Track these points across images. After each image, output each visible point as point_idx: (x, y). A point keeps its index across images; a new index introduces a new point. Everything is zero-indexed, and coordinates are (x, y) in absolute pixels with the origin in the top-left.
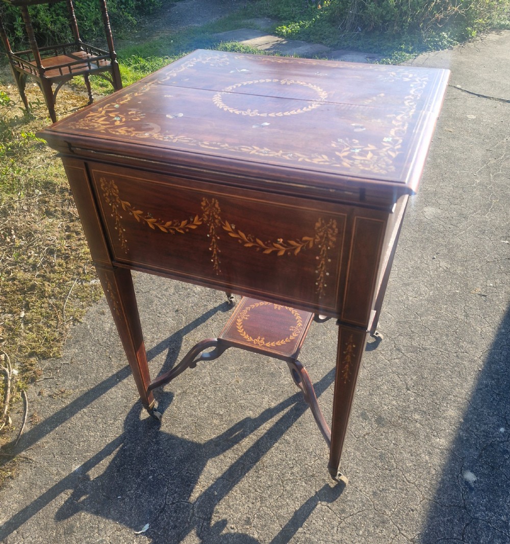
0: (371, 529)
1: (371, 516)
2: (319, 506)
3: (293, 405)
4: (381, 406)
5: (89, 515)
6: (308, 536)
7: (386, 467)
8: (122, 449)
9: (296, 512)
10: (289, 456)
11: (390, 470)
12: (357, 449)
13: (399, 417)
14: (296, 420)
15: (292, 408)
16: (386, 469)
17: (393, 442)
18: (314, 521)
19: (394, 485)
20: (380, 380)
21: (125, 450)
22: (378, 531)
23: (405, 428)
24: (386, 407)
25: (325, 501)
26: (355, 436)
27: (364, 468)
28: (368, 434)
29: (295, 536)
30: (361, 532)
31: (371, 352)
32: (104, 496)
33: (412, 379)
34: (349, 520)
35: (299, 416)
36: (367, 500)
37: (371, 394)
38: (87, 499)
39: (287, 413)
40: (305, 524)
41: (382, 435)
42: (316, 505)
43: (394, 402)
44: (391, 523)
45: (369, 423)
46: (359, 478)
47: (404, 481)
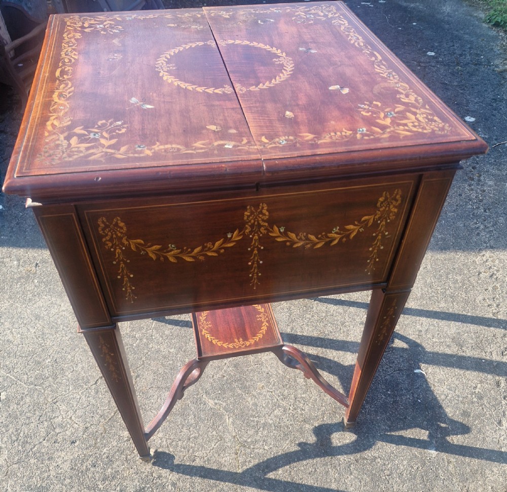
5: (446, 410)
8: (390, 431)
21: (390, 427)
32: (428, 412)
38: (441, 422)
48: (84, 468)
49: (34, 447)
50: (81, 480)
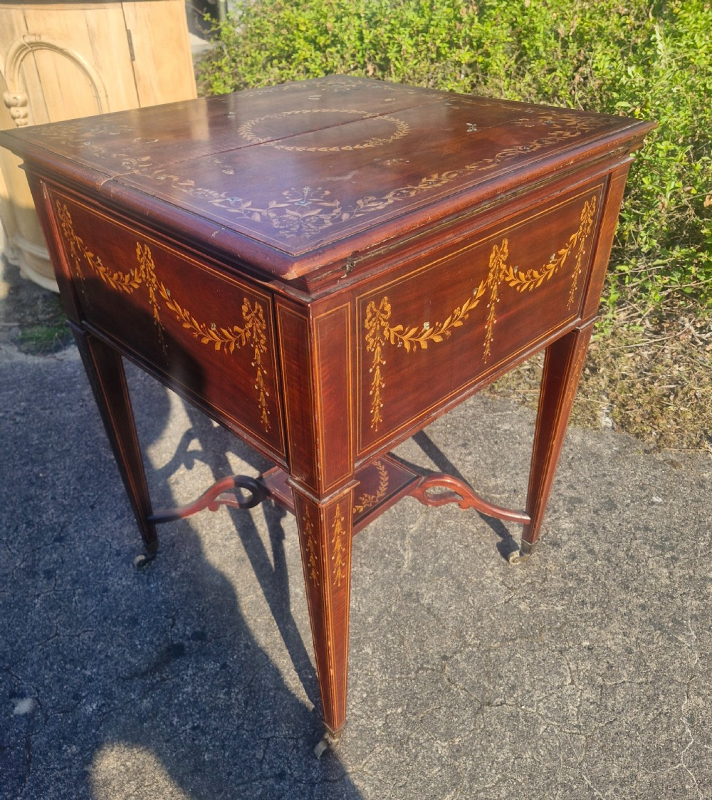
4: (197, 667)
6: (126, 518)
7: (120, 618)
12: (164, 602)
13: (164, 680)
14: (250, 558)
15: (269, 561)
16: (118, 617)
17: (139, 647)
19: (95, 614)
20: (240, 696)
22: (75, 572)
23: (144, 675)
24: (190, 672)
28: (173, 624)
30: (87, 559)
33: (208, 750)
34: (106, 555)
35: (254, 563)
37: (224, 666)
39: (265, 553)
41: (158, 639)
43: (189, 689)
45: (184, 635)
46: (134, 585)
48: (595, 609)
49: (641, 683)
50: (607, 600)
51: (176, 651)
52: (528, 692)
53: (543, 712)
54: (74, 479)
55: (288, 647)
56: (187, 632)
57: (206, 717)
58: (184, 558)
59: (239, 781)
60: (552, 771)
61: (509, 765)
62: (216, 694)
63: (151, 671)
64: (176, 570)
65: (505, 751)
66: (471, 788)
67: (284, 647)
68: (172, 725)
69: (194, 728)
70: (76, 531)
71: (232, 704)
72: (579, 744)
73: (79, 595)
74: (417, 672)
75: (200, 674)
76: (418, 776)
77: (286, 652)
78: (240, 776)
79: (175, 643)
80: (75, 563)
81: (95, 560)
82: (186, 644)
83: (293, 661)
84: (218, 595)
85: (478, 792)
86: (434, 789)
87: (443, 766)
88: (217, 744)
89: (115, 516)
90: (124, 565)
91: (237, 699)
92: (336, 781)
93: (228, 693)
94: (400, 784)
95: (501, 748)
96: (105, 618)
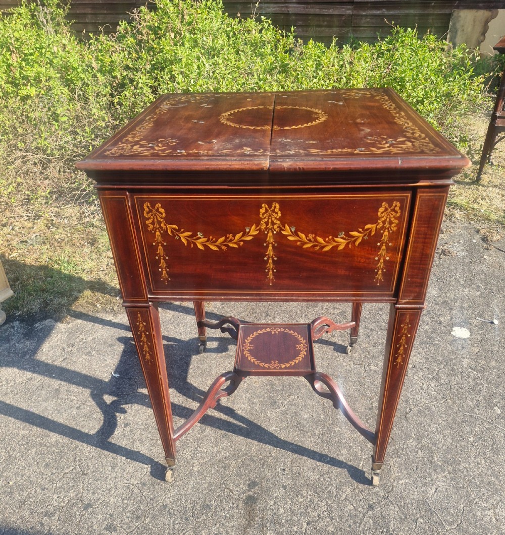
0: (129, 509)
1: (142, 507)
2: (146, 466)
3: (245, 426)
4: (272, 499)
6: (119, 464)
7: (196, 512)
9: (139, 452)
10: (189, 435)
11: (193, 516)
12: (210, 484)
14: (229, 432)
15: (241, 426)
16: (193, 512)
17: (228, 515)
18: (132, 466)
19: (177, 522)
20: (310, 493)
22: (128, 514)
23: (249, 525)
24: (272, 503)
25: (151, 469)
26: (225, 481)
27: (190, 494)
28: (231, 491)
29: (118, 456)
30: (126, 501)
31: (350, 479)
33: (327, 526)
34: (136, 491)
35: (234, 432)
36: (156, 502)
37: (284, 487)
39: (233, 424)
40: (129, 460)
41: (233, 504)
42: (146, 464)
43: (282, 511)
44: (137, 524)
45: (244, 491)
46: (179, 491)
47: (183, 530)
49: (444, 367)
51: (251, 501)
52: (414, 398)
53: (427, 402)
54: (42, 469)
55: (303, 455)
56: (244, 488)
57: (306, 515)
58: (190, 457)
59: (358, 525)
60: (454, 420)
61: (439, 430)
62: (298, 501)
63: (252, 520)
64: (193, 466)
65: (432, 425)
66: (438, 448)
67: (301, 457)
68: (296, 532)
69: (308, 524)
70: (94, 494)
71: (310, 499)
72: (451, 404)
73: (150, 522)
74: (367, 422)
75: (278, 500)
76: (417, 460)
77: (305, 458)
78: (355, 523)
79: (244, 498)
80: (120, 509)
81: (133, 498)
82: (251, 493)
83: (313, 459)
84: (236, 460)
85: (442, 448)
86: (428, 459)
87: (420, 449)
88: (328, 520)
89: (110, 468)
90: (157, 487)
91: (310, 495)
92: (392, 489)
93: (302, 496)
94: (415, 468)
95: (430, 426)
96: (187, 519)
